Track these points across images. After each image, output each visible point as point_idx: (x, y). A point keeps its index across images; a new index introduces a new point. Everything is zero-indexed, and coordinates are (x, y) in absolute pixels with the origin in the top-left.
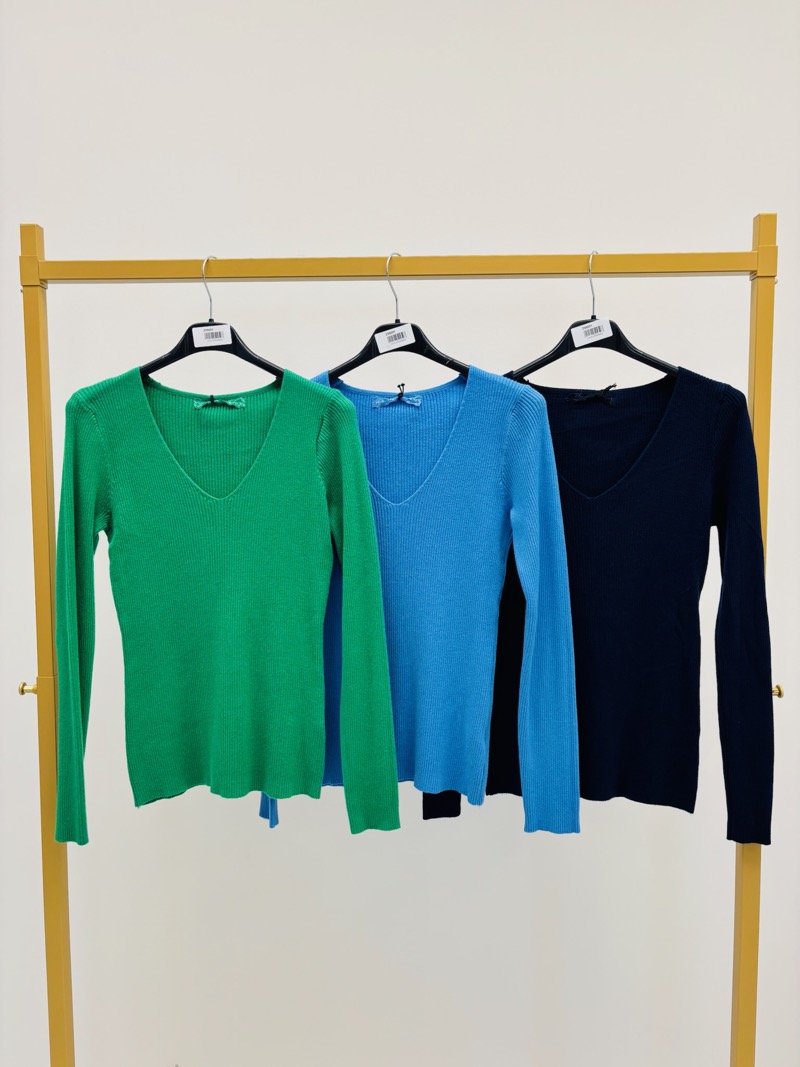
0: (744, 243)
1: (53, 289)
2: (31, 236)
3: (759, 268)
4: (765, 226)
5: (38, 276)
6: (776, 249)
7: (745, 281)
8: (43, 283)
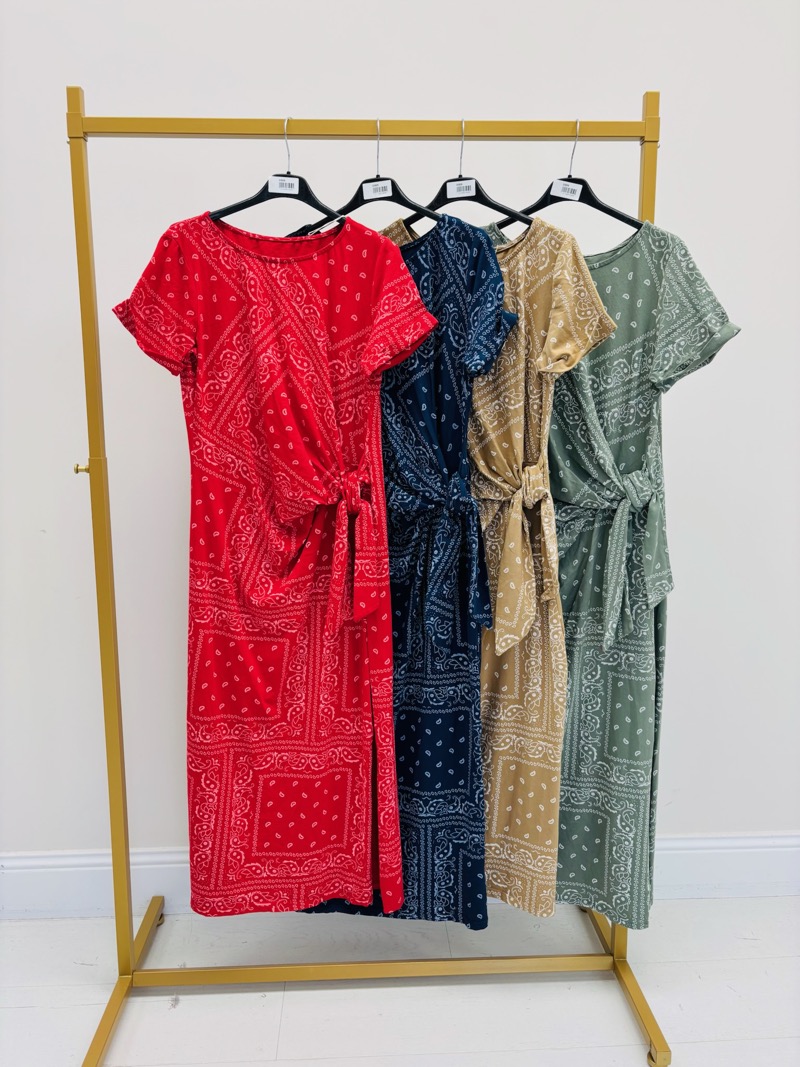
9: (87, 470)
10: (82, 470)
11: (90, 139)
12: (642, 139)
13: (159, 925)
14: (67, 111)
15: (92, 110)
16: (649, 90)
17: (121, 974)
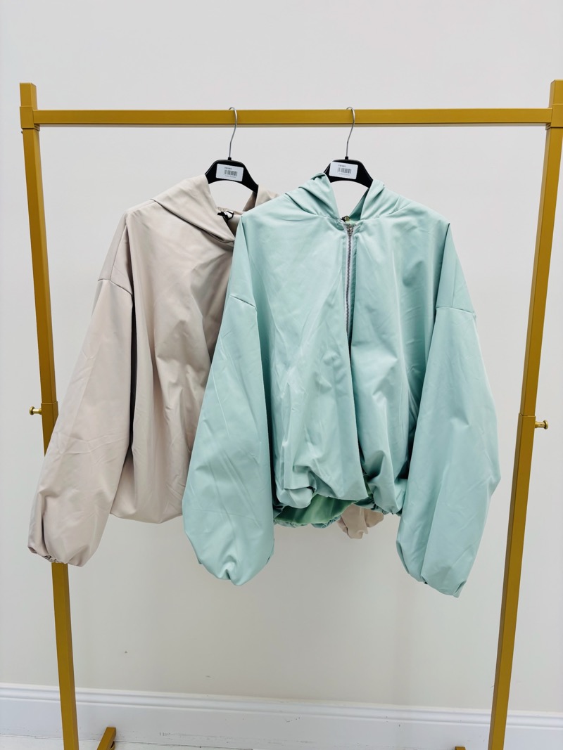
2: (27, 92)
3: (553, 121)
5: (33, 121)
8: (37, 126)
9: (40, 413)
10: (36, 413)
11: (41, 128)
12: (548, 124)
13: (112, 749)
14: (20, 105)
16: (557, 79)
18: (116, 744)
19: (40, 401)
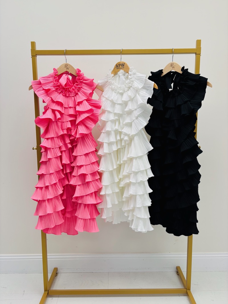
0: (194, 46)
1: (38, 57)
2: (33, 44)
3: (197, 52)
4: (199, 42)
5: (35, 53)
6: (201, 47)
7: (194, 55)
8: (36, 55)
10: (35, 149)
12: (196, 53)
13: (56, 276)
14: (31, 48)
15: (38, 48)
16: (198, 39)
17: (45, 291)
18: (58, 274)
19: (36, 145)
